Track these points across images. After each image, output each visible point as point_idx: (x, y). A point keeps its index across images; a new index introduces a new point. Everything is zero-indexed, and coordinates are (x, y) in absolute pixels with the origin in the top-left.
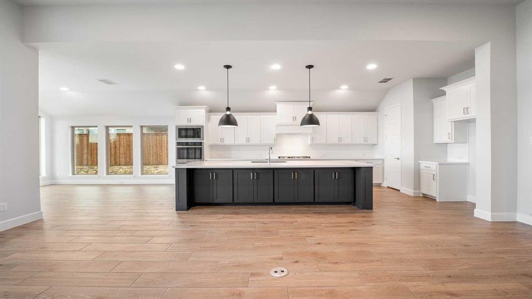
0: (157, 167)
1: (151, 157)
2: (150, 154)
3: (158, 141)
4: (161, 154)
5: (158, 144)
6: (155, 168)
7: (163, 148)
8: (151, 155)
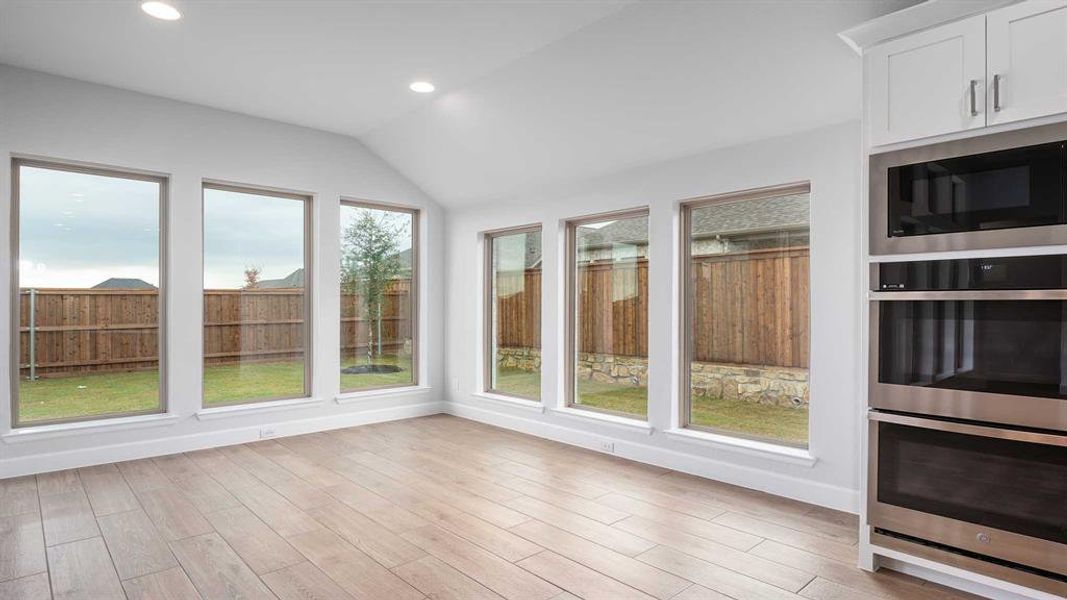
0: (756, 374)
1: (738, 335)
2: (734, 325)
3: (761, 279)
4: (771, 326)
5: (760, 293)
6: (747, 373)
7: (779, 306)
8: (738, 328)
